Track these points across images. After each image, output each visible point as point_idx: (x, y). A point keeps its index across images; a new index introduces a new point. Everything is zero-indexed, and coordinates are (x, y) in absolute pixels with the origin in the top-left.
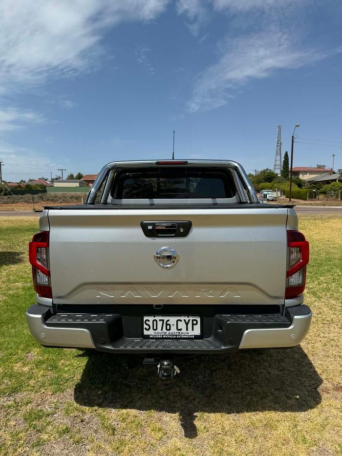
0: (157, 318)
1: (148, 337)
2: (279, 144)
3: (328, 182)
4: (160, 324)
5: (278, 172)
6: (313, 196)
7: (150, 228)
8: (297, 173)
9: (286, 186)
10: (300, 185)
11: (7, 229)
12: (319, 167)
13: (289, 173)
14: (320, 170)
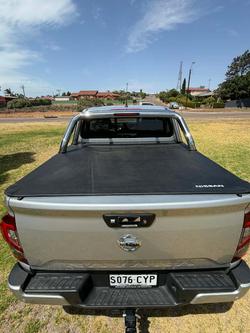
0: (121, 276)
1: (114, 287)
2: (181, 73)
3: (206, 97)
4: (123, 280)
5: (179, 90)
6: (198, 106)
7: (113, 221)
8: (189, 91)
9: (183, 100)
10: (191, 99)
11: (29, 133)
12: (202, 87)
13: (185, 91)
14: (202, 89)
